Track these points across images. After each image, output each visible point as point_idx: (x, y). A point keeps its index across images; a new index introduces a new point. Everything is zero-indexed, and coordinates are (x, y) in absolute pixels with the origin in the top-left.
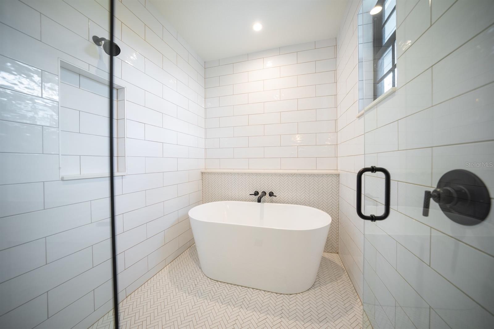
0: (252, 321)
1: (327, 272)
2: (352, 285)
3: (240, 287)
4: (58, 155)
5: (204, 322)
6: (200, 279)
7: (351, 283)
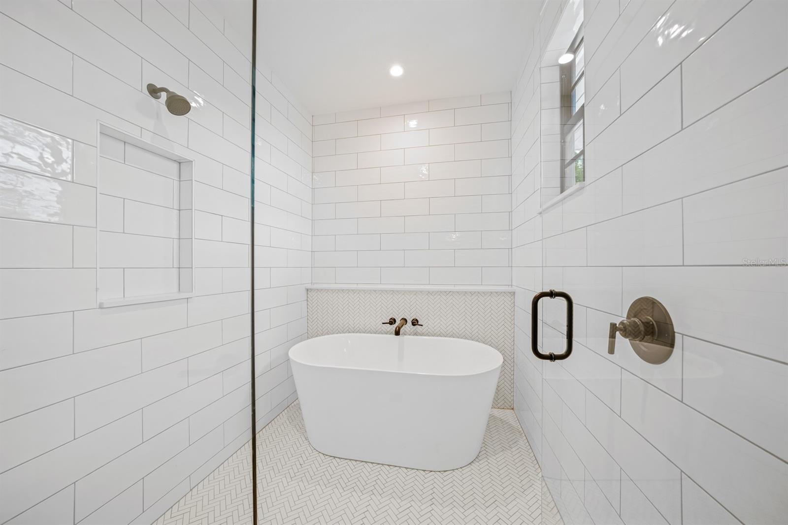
0: (390, 512)
1: (497, 437)
2: (532, 455)
3: (370, 465)
4: (95, 269)
5: (318, 518)
6: (308, 455)
7: (530, 451)
